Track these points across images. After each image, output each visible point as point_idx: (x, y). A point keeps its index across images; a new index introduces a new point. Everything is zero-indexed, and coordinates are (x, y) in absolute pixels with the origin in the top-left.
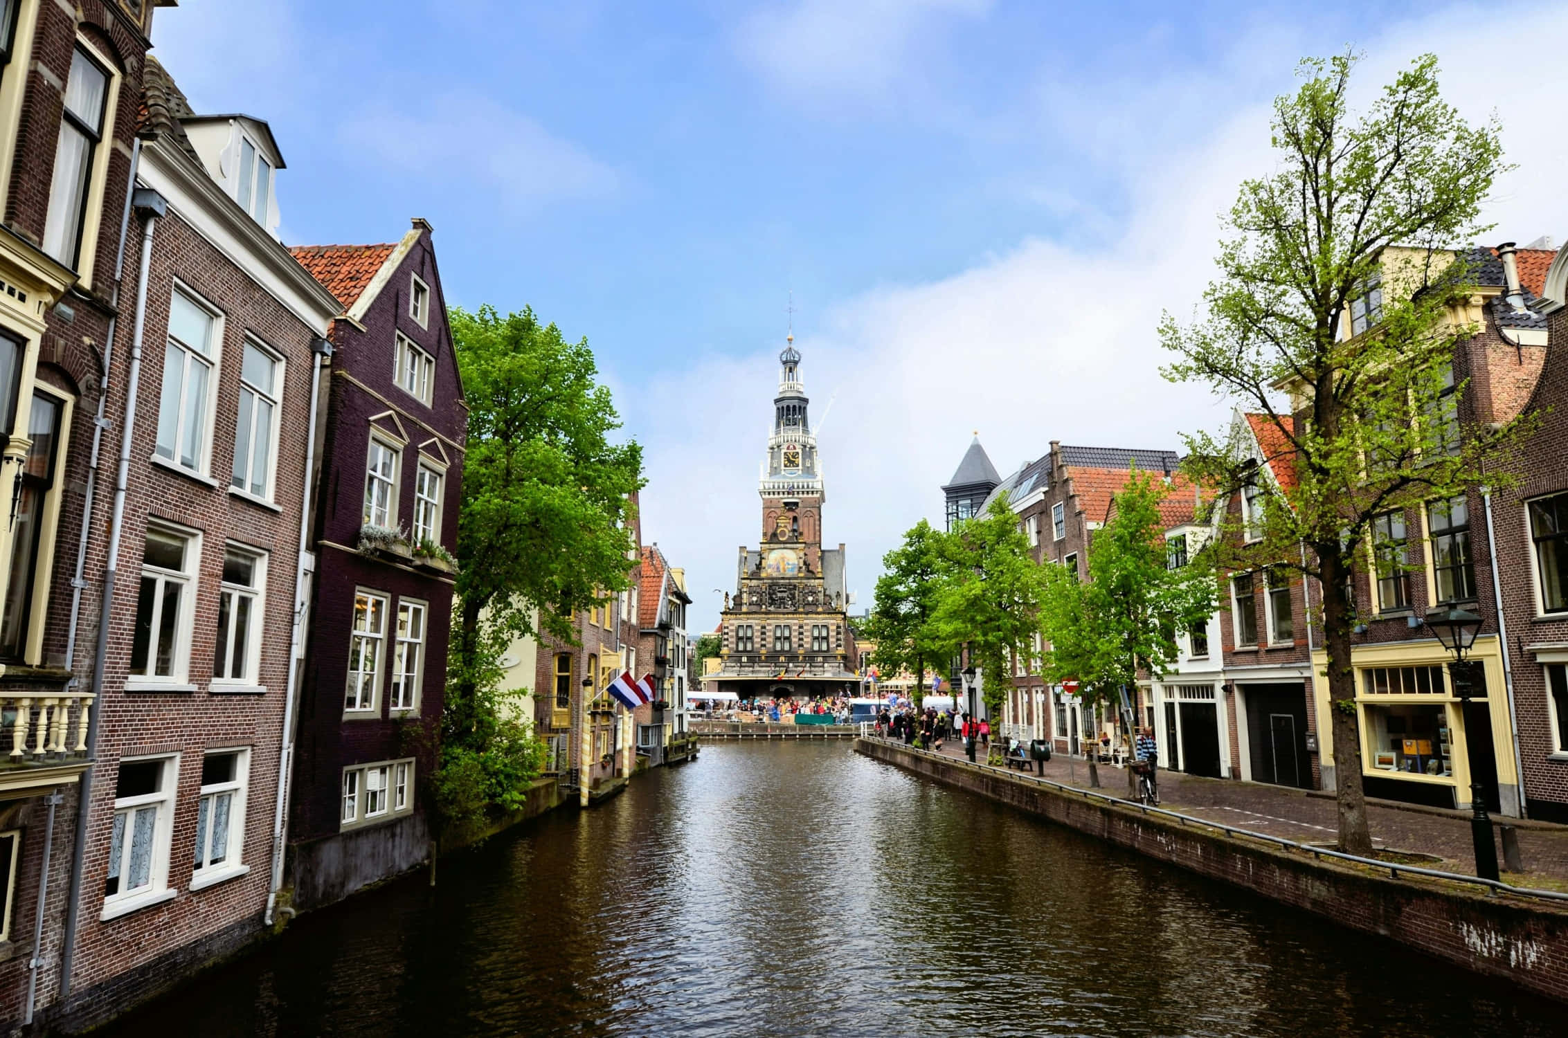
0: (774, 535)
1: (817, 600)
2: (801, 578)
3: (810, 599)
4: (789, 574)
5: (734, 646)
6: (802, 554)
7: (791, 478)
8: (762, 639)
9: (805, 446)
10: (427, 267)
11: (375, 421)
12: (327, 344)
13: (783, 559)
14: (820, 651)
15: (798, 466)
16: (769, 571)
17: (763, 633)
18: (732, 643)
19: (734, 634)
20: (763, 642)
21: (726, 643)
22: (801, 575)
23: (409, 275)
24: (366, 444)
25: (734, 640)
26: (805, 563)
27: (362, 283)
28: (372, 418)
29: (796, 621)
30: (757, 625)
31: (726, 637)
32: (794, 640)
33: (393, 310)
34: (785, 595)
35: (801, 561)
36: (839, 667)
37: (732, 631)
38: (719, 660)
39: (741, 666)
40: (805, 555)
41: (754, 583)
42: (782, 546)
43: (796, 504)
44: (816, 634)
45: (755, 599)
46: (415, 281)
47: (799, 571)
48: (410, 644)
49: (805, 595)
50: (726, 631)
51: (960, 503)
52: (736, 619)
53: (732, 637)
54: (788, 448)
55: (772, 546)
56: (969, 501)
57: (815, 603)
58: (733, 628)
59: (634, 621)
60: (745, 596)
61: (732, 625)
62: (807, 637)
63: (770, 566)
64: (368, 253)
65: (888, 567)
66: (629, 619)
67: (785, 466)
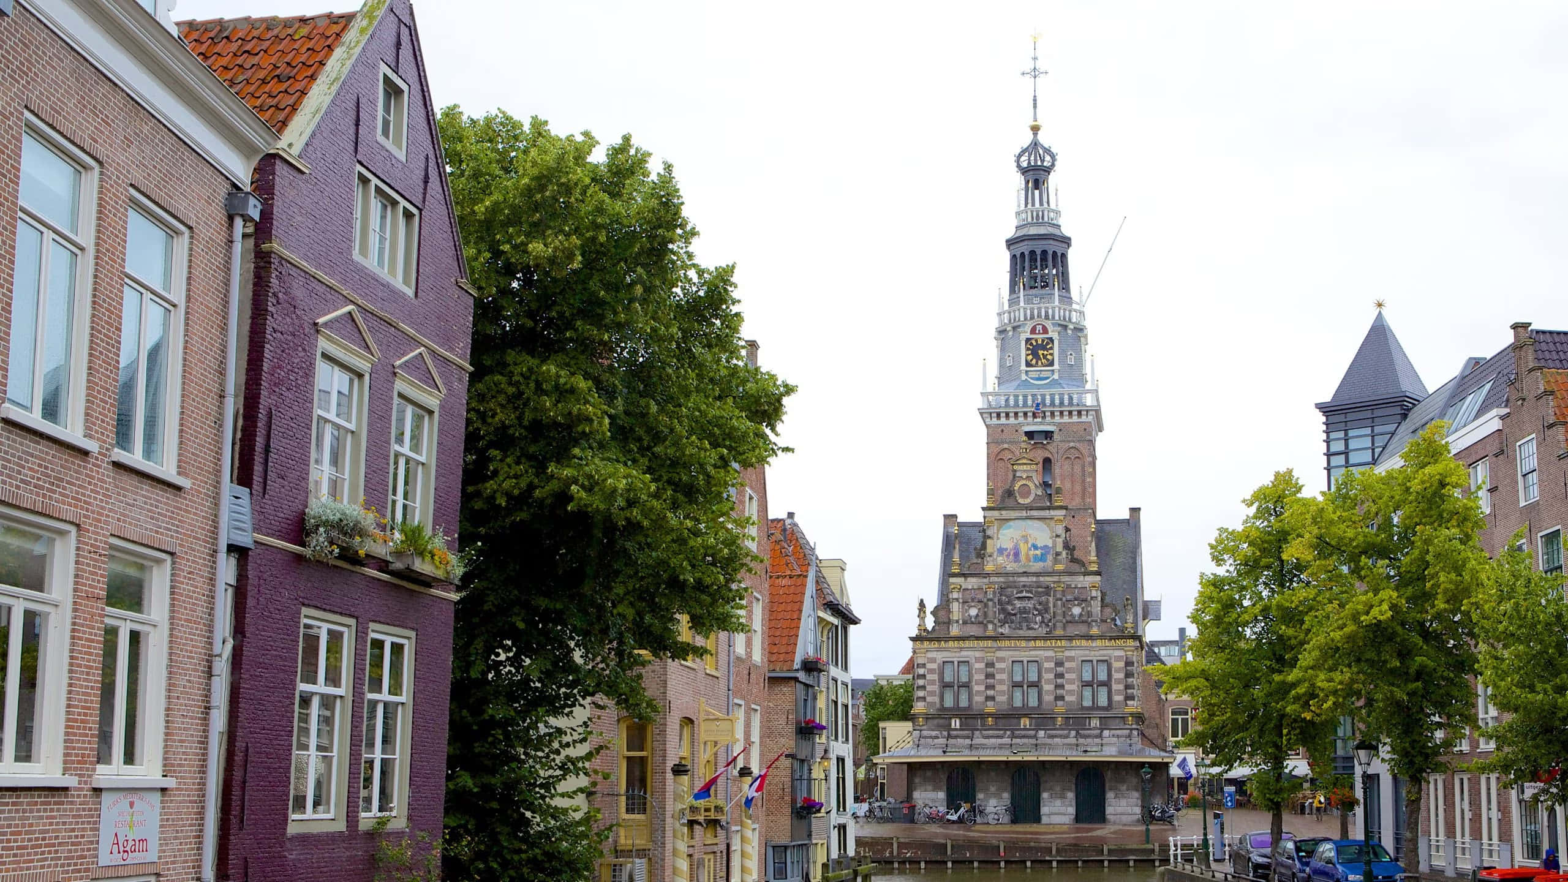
0: (1010, 493)
1: (1089, 614)
2: (1060, 573)
3: (1077, 611)
4: (1037, 567)
5: (937, 699)
6: (1060, 530)
7: (1039, 387)
8: (988, 687)
9: (1065, 327)
10: (406, 52)
11: (326, 324)
12: (252, 201)
13: (1025, 538)
14: (1095, 707)
15: (1052, 364)
16: (1000, 560)
17: (989, 676)
18: (932, 693)
19: (935, 677)
20: (990, 693)
21: (921, 694)
22: (1060, 567)
23: (375, 67)
24: (312, 365)
25: (936, 688)
26: (1066, 546)
27: (299, 86)
28: (321, 321)
29: (1050, 653)
30: (977, 660)
31: (921, 682)
32: (1048, 687)
33: (352, 131)
34: (1029, 605)
35: (1060, 541)
36: (1129, 736)
37: (931, 671)
38: (908, 725)
39: (949, 737)
40: (1067, 530)
41: (972, 582)
42: (1024, 514)
43: (1048, 435)
44: (1087, 677)
45: (973, 612)
46: (386, 78)
47: (1056, 561)
48: (386, 705)
49: (1067, 604)
50: (921, 671)
51: (1351, 433)
52: (939, 650)
53: (933, 682)
54: (1033, 331)
55: (1005, 514)
56: (1368, 431)
57: (1085, 620)
58: (934, 666)
59: (757, 657)
60: (955, 607)
61: (933, 660)
62: (1071, 682)
63: (1001, 551)
64: (304, 31)
65: (1218, 560)
66: (749, 654)
67: (1028, 364)
